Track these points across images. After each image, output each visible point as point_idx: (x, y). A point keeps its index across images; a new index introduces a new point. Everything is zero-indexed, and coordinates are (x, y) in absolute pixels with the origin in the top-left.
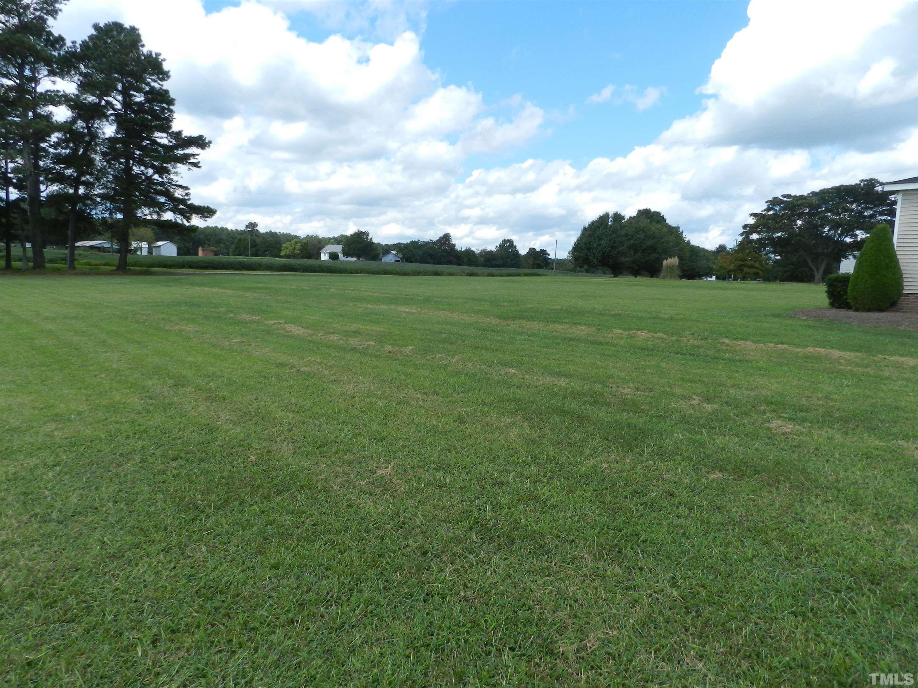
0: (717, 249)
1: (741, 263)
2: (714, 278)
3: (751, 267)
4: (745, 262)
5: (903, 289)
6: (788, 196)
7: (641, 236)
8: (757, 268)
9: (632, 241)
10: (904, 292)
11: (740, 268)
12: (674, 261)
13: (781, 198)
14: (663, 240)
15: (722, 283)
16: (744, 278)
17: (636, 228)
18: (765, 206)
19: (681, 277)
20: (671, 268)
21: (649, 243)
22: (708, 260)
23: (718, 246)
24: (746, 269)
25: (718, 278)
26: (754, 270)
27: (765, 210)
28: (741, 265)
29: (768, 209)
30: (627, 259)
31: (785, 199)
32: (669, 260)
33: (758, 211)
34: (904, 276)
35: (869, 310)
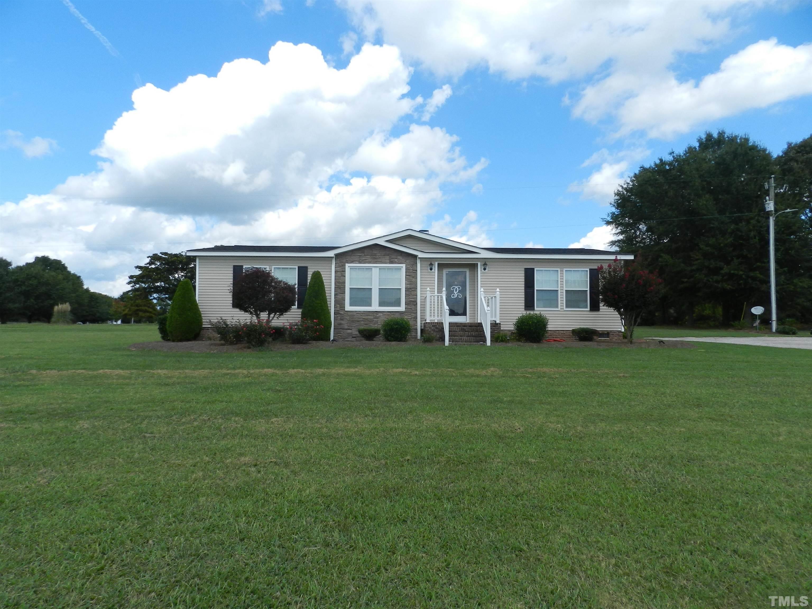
0: (121, 296)
1: (136, 308)
2: (119, 322)
3: (145, 311)
4: (140, 308)
5: (202, 325)
6: (166, 254)
7: (34, 282)
8: (150, 312)
9: (24, 288)
10: (204, 326)
11: (136, 313)
12: (66, 307)
13: (160, 255)
14: (58, 287)
15: (126, 326)
16: (138, 321)
17: (28, 275)
18: (148, 260)
19: (74, 322)
20: (63, 313)
21: (43, 289)
22: (110, 306)
23: (122, 294)
24: (141, 314)
25: (122, 322)
26: (148, 314)
27: (147, 264)
28: (137, 310)
29: (151, 263)
30: (17, 305)
31: (163, 256)
32: (60, 306)
33: (142, 264)
34: (202, 315)
35: (181, 340)
